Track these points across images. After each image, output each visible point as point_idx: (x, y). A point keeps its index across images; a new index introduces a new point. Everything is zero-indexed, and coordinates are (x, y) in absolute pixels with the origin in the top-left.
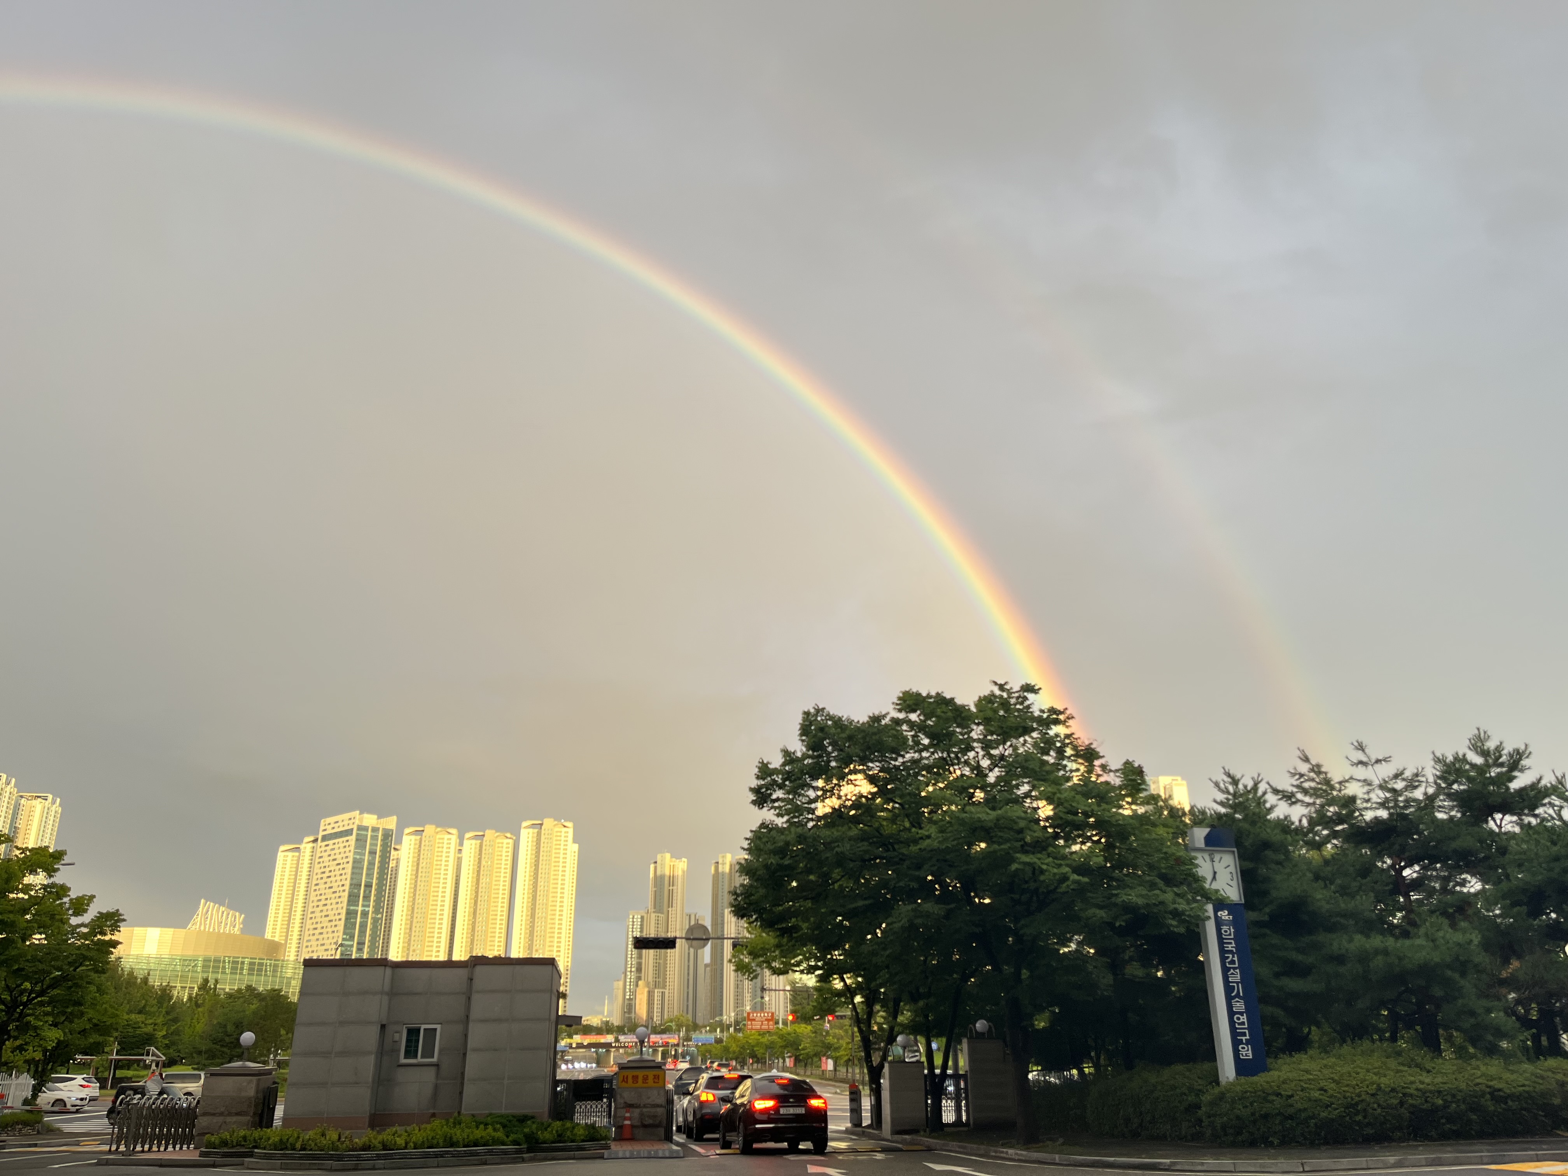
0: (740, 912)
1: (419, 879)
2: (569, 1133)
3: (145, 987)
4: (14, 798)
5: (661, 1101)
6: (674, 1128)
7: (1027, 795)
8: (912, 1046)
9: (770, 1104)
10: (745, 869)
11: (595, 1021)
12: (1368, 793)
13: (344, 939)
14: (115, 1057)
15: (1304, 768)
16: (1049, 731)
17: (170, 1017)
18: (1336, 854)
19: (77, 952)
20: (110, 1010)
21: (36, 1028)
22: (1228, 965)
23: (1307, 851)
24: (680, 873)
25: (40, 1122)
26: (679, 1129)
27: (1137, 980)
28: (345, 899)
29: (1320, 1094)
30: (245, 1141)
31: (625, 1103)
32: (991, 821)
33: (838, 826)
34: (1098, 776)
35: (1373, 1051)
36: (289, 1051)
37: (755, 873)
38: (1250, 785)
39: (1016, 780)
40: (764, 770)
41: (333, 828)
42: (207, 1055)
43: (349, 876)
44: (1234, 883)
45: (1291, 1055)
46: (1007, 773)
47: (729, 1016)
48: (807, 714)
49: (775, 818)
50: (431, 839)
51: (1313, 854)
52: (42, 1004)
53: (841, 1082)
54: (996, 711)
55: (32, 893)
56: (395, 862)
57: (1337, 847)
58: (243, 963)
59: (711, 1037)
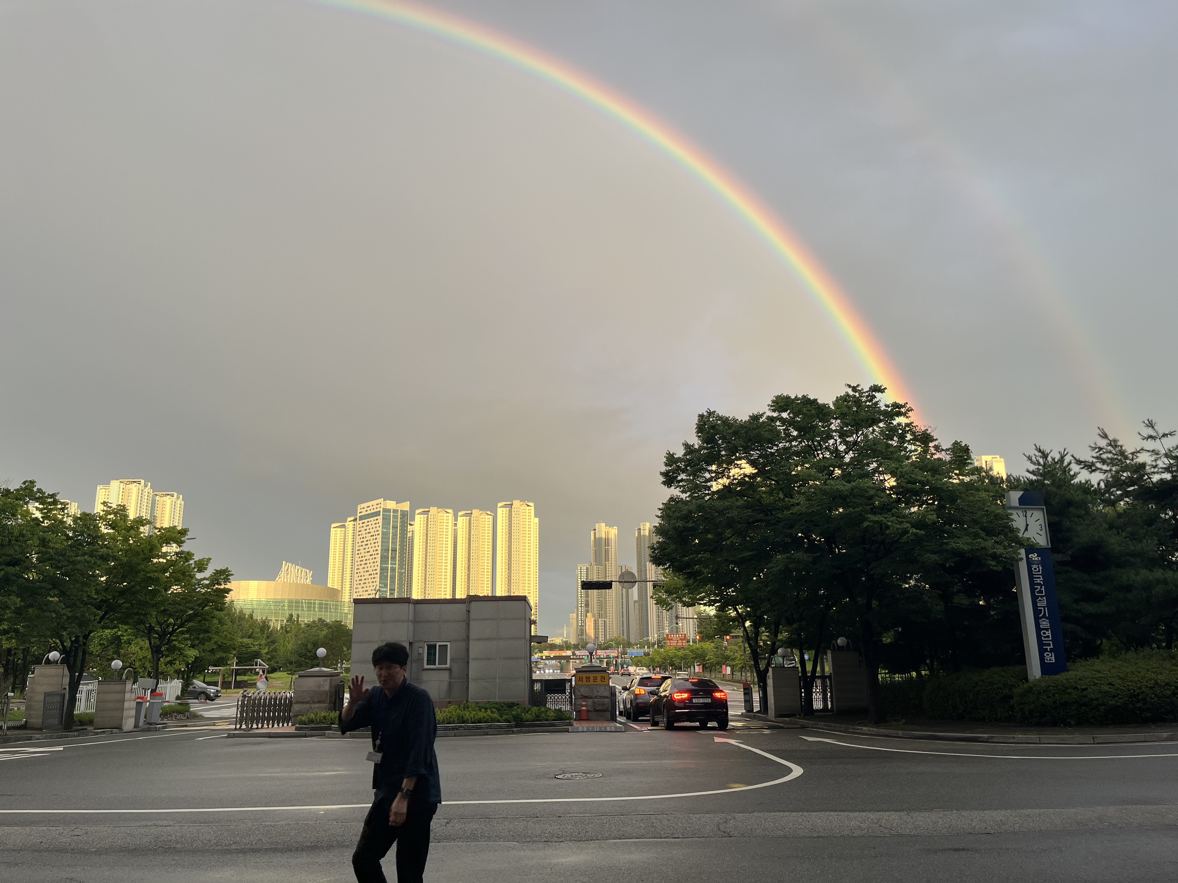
0: (657, 561)
1: (429, 545)
2: (543, 715)
3: (251, 621)
4: (151, 496)
5: (607, 694)
6: (617, 713)
7: (875, 471)
8: (789, 656)
9: (685, 696)
10: (659, 531)
11: (558, 641)
12: (1156, 460)
13: (380, 587)
14: (235, 667)
15: (1103, 443)
16: (893, 421)
17: (269, 640)
18: (1127, 508)
19: (203, 597)
20: (229, 636)
21: (180, 649)
22: (1036, 594)
23: (1103, 507)
24: (613, 537)
25: (188, 711)
26: (621, 714)
27: (963, 607)
28: (379, 560)
29: (1109, 688)
30: (325, 720)
31: (582, 695)
32: (847, 490)
33: (728, 498)
34: (933, 454)
35: (1152, 656)
36: (350, 662)
37: (667, 533)
38: (1057, 457)
39: (866, 460)
40: (671, 459)
41: (367, 511)
42: (296, 665)
43: (380, 544)
44: (1043, 533)
45: (1086, 660)
46: (859, 454)
47: (653, 637)
48: (701, 416)
49: (680, 494)
50: (435, 517)
51: (1108, 510)
52: (182, 633)
53: (738, 682)
54: (850, 408)
55: (168, 558)
56: (411, 533)
57: (1129, 504)
58: (315, 603)
59: (641, 651)
